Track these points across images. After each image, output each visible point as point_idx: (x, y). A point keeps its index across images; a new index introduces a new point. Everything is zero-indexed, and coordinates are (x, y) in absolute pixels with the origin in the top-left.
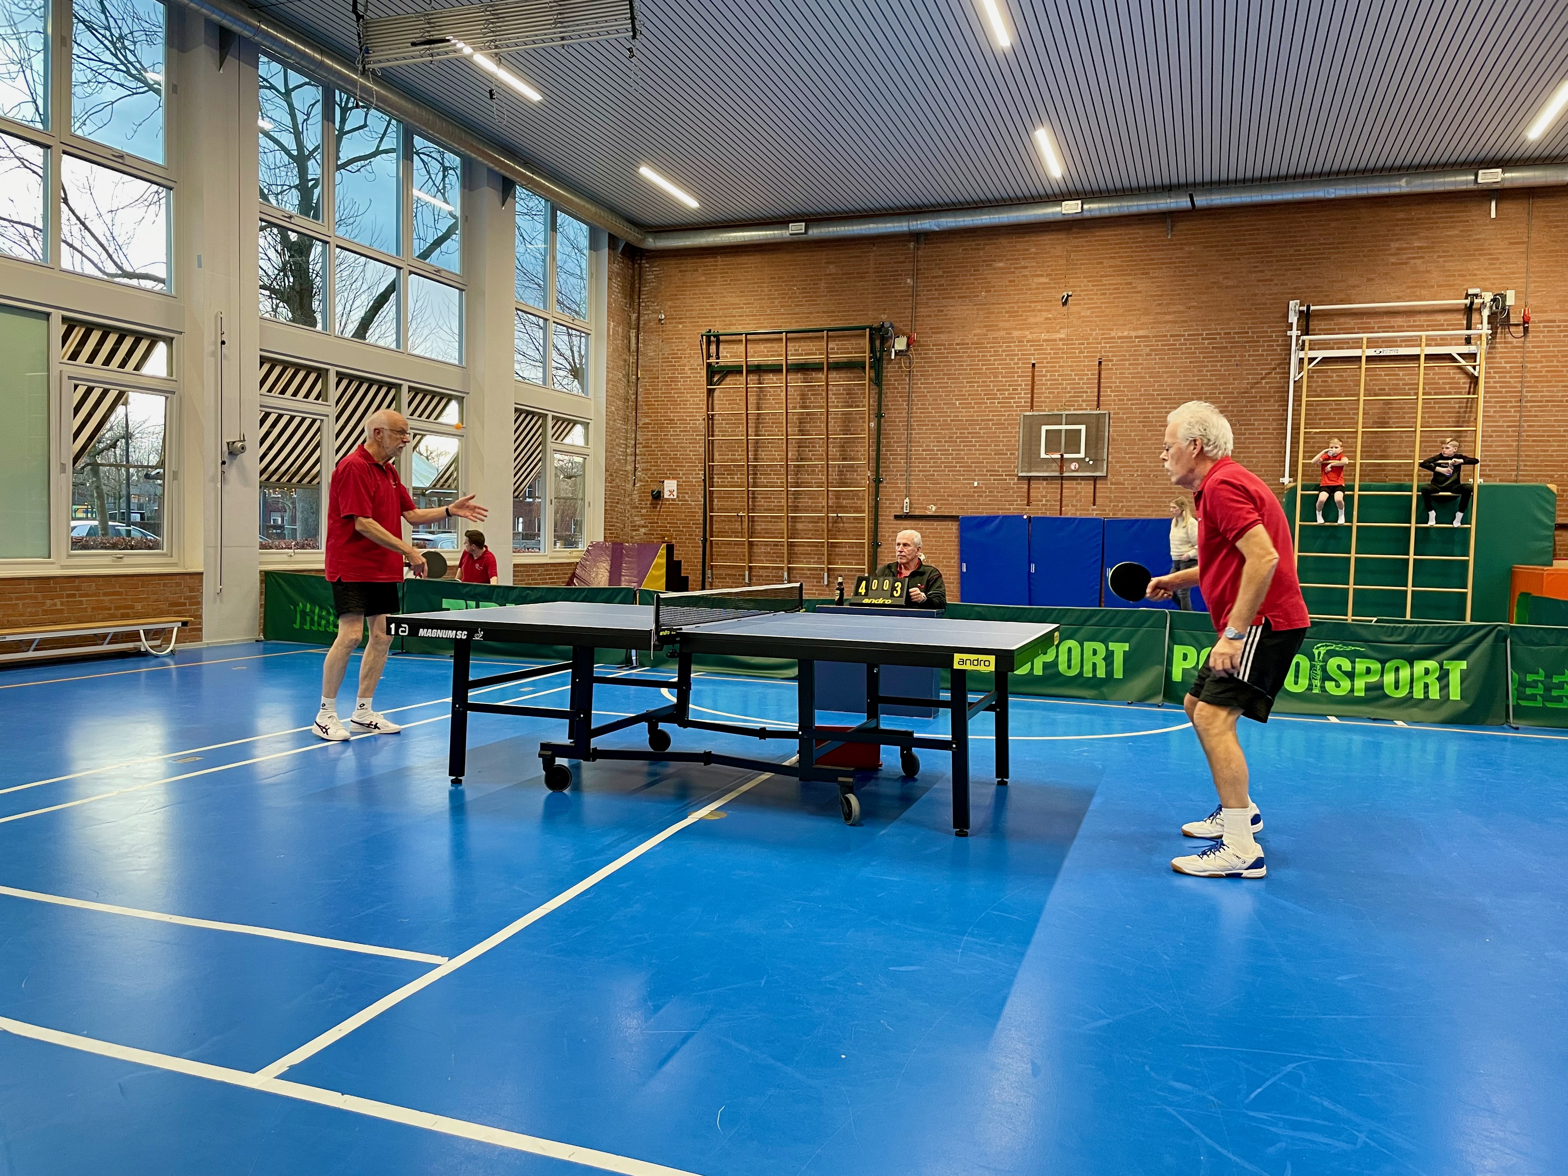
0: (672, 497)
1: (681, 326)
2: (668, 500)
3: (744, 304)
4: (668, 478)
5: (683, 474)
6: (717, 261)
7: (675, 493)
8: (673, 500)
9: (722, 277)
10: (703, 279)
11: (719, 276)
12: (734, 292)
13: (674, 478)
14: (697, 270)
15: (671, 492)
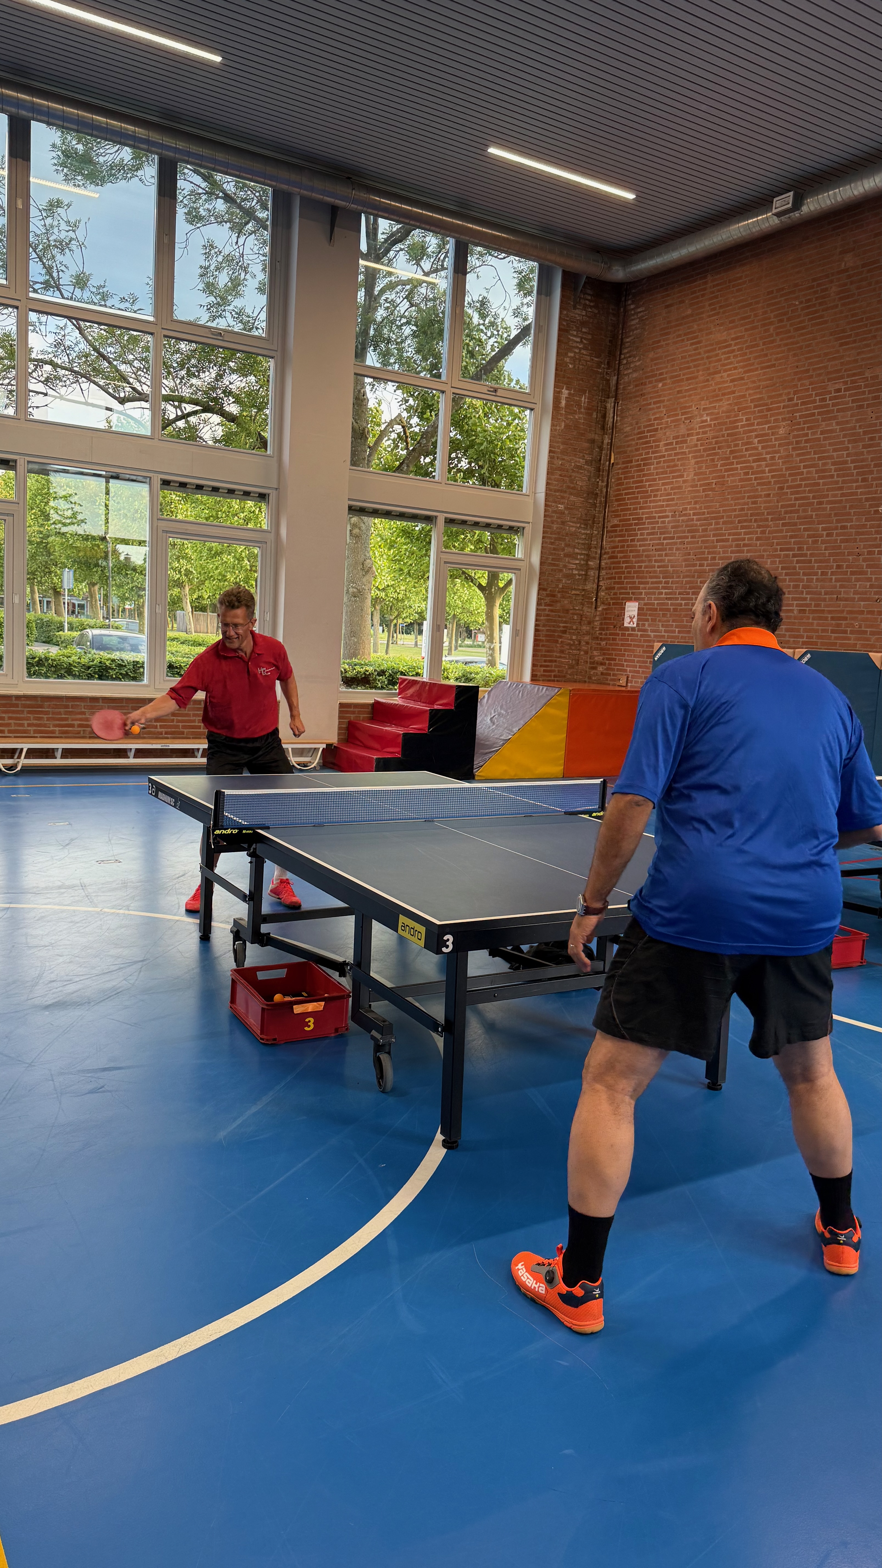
0: (631, 625)
1: (660, 385)
2: (627, 629)
3: (733, 339)
4: (630, 600)
5: (646, 594)
6: (706, 283)
7: (635, 620)
8: (633, 629)
9: (710, 305)
10: (689, 312)
11: (707, 303)
12: (721, 325)
13: (636, 600)
14: (683, 302)
15: (631, 618)
